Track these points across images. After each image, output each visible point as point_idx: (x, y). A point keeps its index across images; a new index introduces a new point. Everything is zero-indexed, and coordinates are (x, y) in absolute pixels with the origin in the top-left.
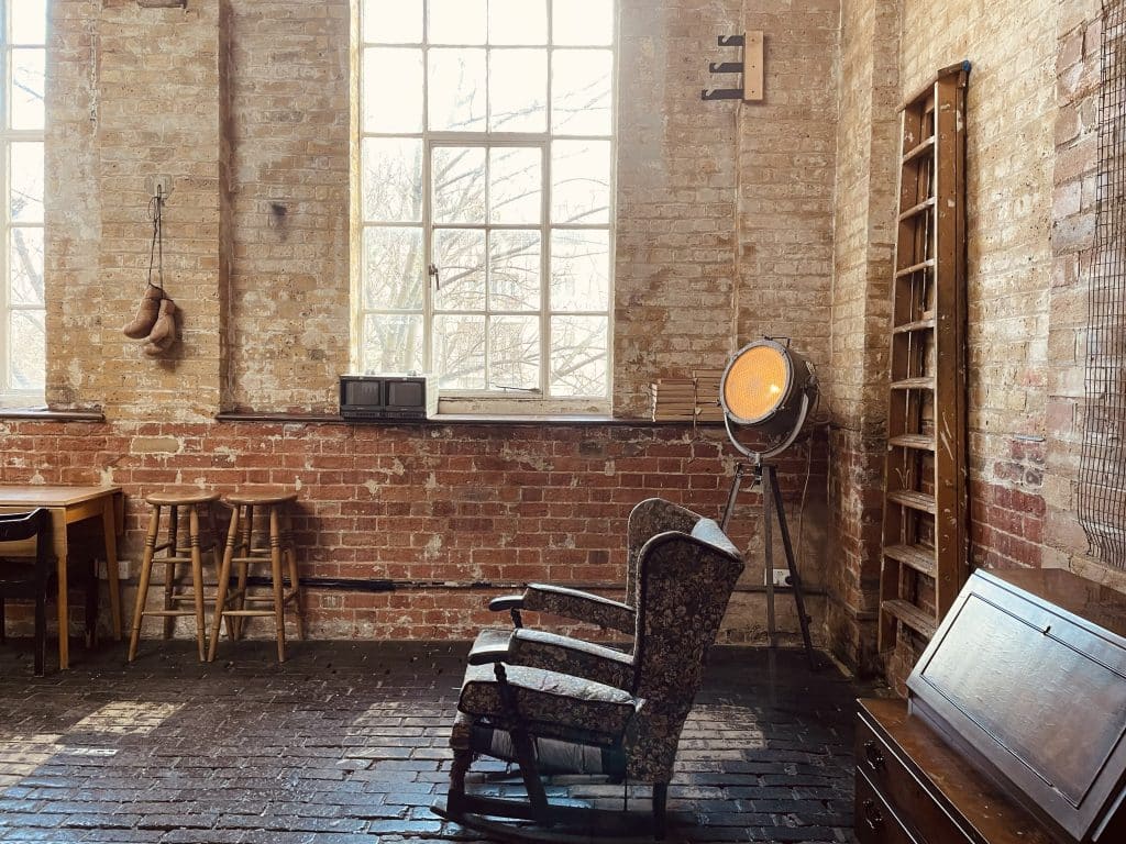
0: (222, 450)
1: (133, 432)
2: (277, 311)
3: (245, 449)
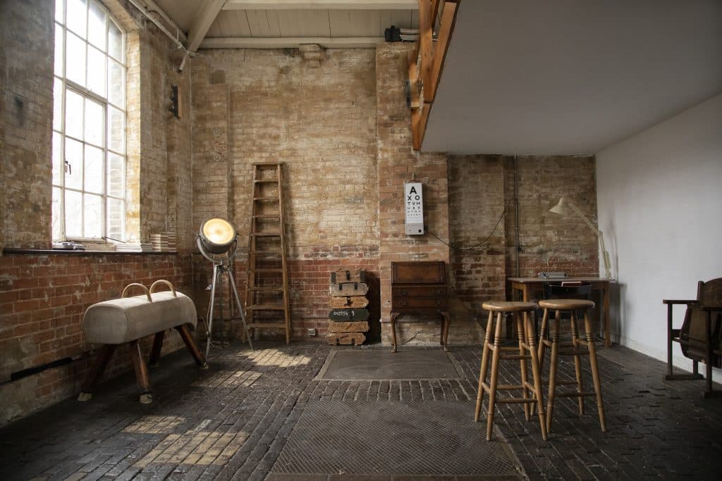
0: (5, 276)
2: (16, 175)
3: (18, 275)
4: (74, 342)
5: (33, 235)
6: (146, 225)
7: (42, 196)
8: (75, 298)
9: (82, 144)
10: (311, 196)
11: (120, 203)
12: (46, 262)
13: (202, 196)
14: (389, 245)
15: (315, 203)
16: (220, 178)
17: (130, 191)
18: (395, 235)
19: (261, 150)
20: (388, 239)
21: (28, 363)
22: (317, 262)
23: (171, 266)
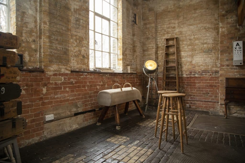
0: (72, 80)
1: (51, 76)
2: (77, 45)
3: (76, 80)
4: (96, 104)
5: (83, 66)
6: (125, 63)
7: (85, 52)
8: (97, 88)
9: (101, 35)
10: (189, 50)
11: (116, 56)
12: (86, 76)
13: (146, 53)
14: (224, 70)
15: (190, 53)
16: (152, 45)
17: (119, 51)
18: (228, 66)
19: (168, 33)
20: (224, 67)
21: (80, 110)
22: (191, 77)
23: (134, 78)
